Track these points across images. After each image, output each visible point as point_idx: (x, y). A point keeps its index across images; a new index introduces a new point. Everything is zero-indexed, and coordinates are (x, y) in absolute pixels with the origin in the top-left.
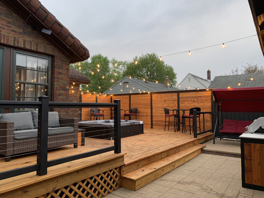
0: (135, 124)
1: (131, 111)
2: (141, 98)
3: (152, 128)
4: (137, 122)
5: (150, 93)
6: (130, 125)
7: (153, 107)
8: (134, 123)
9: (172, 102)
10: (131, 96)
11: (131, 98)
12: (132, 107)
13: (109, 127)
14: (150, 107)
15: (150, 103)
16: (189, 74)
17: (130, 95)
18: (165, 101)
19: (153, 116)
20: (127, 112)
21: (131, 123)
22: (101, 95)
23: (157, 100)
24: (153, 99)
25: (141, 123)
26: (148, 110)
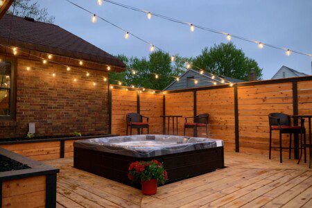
0: (206, 147)
1: (196, 119)
2: (215, 95)
3: (237, 150)
4: (209, 143)
5: (234, 86)
6: (193, 149)
7: (239, 112)
8: (202, 144)
9: (280, 101)
10: (198, 92)
11: (197, 96)
12: (199, 112)
13: (139, 157)
14: (234, 111)
15: (234, 103)
16: (283, 67)
17: (195, 90)
18: (264, 100)
19: (240, 128)
20: (191, 121)
21: (195, 146)
22: (145, 91)
23: (249, 97)
24: (239, 96)
25: (218, 146)
26: (230, 116)
